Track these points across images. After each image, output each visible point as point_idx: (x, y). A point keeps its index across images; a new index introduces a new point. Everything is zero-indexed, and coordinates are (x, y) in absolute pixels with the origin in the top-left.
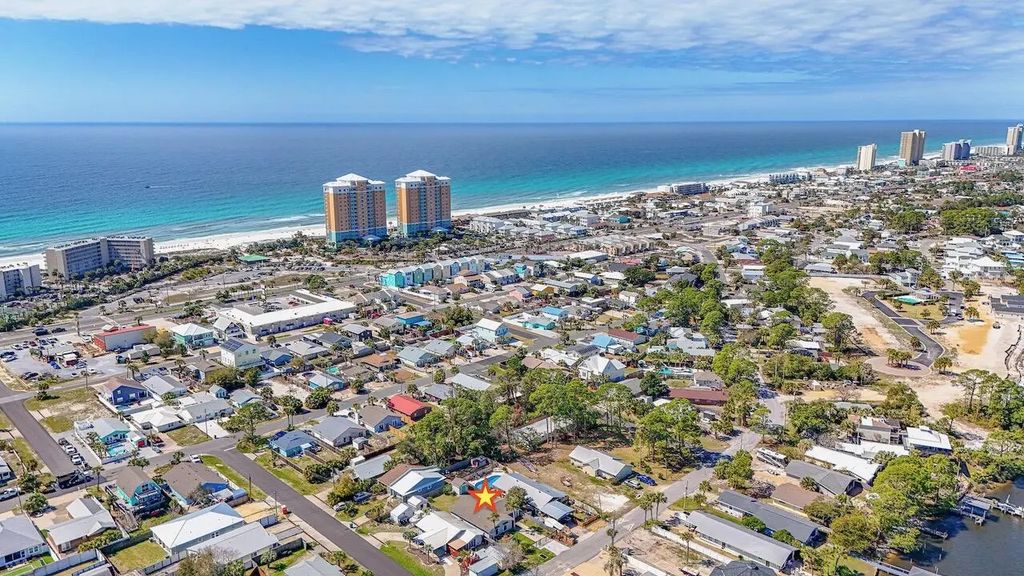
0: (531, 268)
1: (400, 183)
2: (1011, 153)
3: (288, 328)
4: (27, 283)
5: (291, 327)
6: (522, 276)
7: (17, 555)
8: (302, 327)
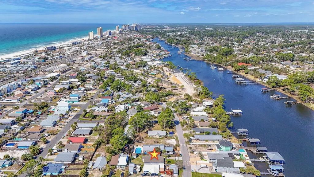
0: (42, 82)
2: (119, 33)
6: (40, 86)
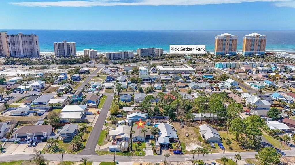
1: (245, 37)
3: (170, 73)
4: (130, 56)
5: (171, 73)
7: (41, 103)
8: (175, 73)
